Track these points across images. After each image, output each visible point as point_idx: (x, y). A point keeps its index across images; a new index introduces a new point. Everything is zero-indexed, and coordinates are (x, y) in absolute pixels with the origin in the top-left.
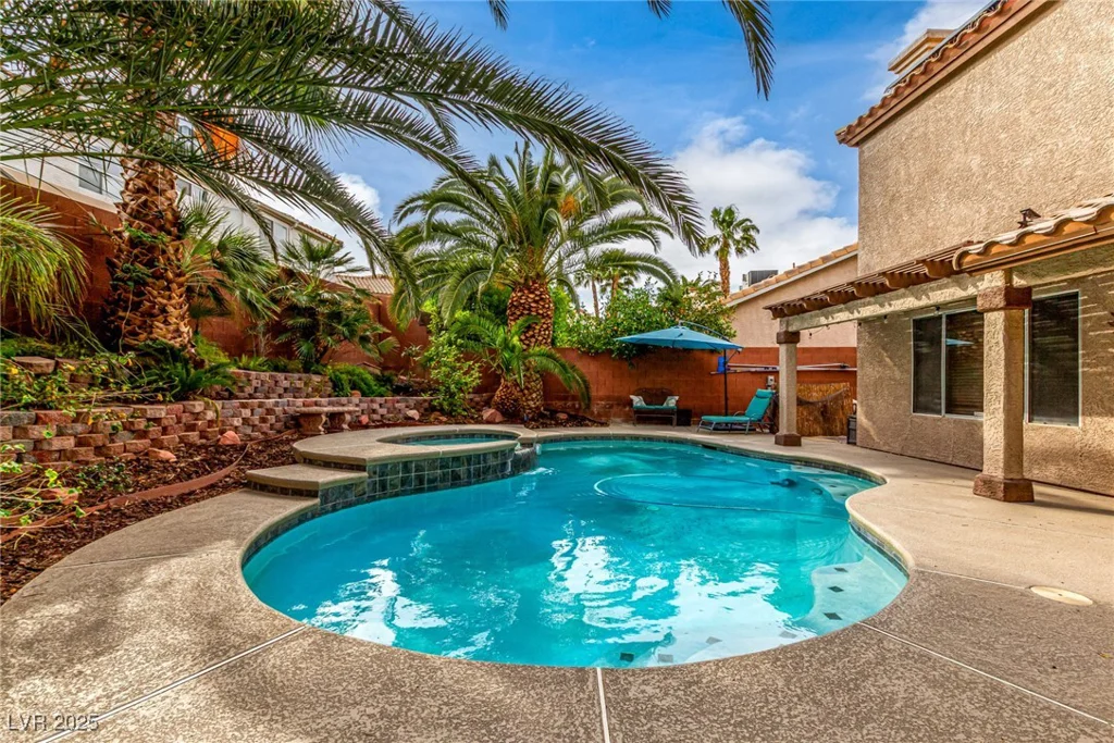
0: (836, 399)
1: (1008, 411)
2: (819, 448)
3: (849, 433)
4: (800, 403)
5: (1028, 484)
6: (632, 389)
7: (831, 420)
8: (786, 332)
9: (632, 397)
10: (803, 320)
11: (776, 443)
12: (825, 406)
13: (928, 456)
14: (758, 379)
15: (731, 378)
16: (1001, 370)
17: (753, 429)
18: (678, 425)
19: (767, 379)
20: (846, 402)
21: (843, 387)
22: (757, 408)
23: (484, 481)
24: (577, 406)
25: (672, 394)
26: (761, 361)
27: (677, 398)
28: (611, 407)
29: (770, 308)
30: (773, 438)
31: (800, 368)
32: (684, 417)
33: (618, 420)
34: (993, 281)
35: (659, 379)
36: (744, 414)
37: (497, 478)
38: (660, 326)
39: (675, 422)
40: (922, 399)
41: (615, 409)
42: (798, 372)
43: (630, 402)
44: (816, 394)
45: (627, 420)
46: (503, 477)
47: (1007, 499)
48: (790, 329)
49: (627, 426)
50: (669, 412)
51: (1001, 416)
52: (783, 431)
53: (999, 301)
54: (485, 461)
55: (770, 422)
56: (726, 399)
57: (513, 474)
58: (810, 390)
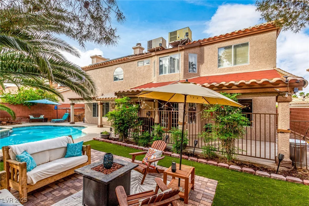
0: (81, 114)
1: (101, 117)
2: (78, 124)
3: (83, 121)
4: (75, 116)
5: (103, 125)
6: (29, 114)
7: (80, 118)
8: (72, 103)
9: (29, 116)
10: (75, 101)
11: (70, 124)
12: (79, 116)
13: (95, 123)
14: (64, 111)
15: (58, 110)
16: (100, 112)
17: (64, 121)
18: (44, 122)
19: (67, 111)
20: (83, 115)
21: (83, 112)
22: (65, 117)
23: (3, 138)
24: (9, 119)
25: (42, 115)
26: (65, 107)
27: (44, 116)
28: (22, 119)
29: (69, 99)
30: (69, 123)
31: (75, 108)
32: (46, 120)
33: (24, 122)
34: (99, 102)
35: (38, 111)
36: (62, 118)
37: (6, 137)
38: (39, 99)
39: (43, 121)
40: (94, 115)
41: (23, 119)
42: (74, 109)
43: (29, 118)
44: (77, 114)
45: (27, 122)
46: (7, 137)
47: (100, 127)
48: (73, 103)
49: (28, 123)
50: (42, 119)
51: (100, 118)
52: (71, 121)
53: (100, 104)
54: (3, 134)
55: (68, 119)
56: (57, 115)
57: (9, 136)
58: (76, 113)
